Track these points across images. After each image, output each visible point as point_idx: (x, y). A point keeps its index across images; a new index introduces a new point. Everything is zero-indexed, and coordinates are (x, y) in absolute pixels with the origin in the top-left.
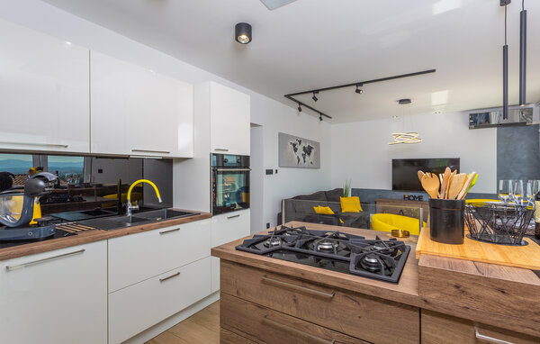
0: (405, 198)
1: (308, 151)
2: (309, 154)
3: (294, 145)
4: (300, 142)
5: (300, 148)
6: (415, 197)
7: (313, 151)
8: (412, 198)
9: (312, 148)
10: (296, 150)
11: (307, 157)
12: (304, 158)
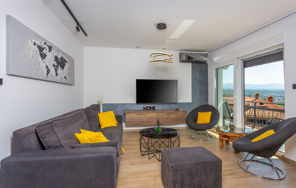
0: (144, 108)
1: (61, 63)
2: (63, 67)
3: (41, 49)
4: (50, 48)
5: (50, 56)
6: (150, 108)
7: (67, 66)
8: (149, 108)
9: (65, 61)
10: (43, 56)
11: (60, 70)
12: (56, 70)
